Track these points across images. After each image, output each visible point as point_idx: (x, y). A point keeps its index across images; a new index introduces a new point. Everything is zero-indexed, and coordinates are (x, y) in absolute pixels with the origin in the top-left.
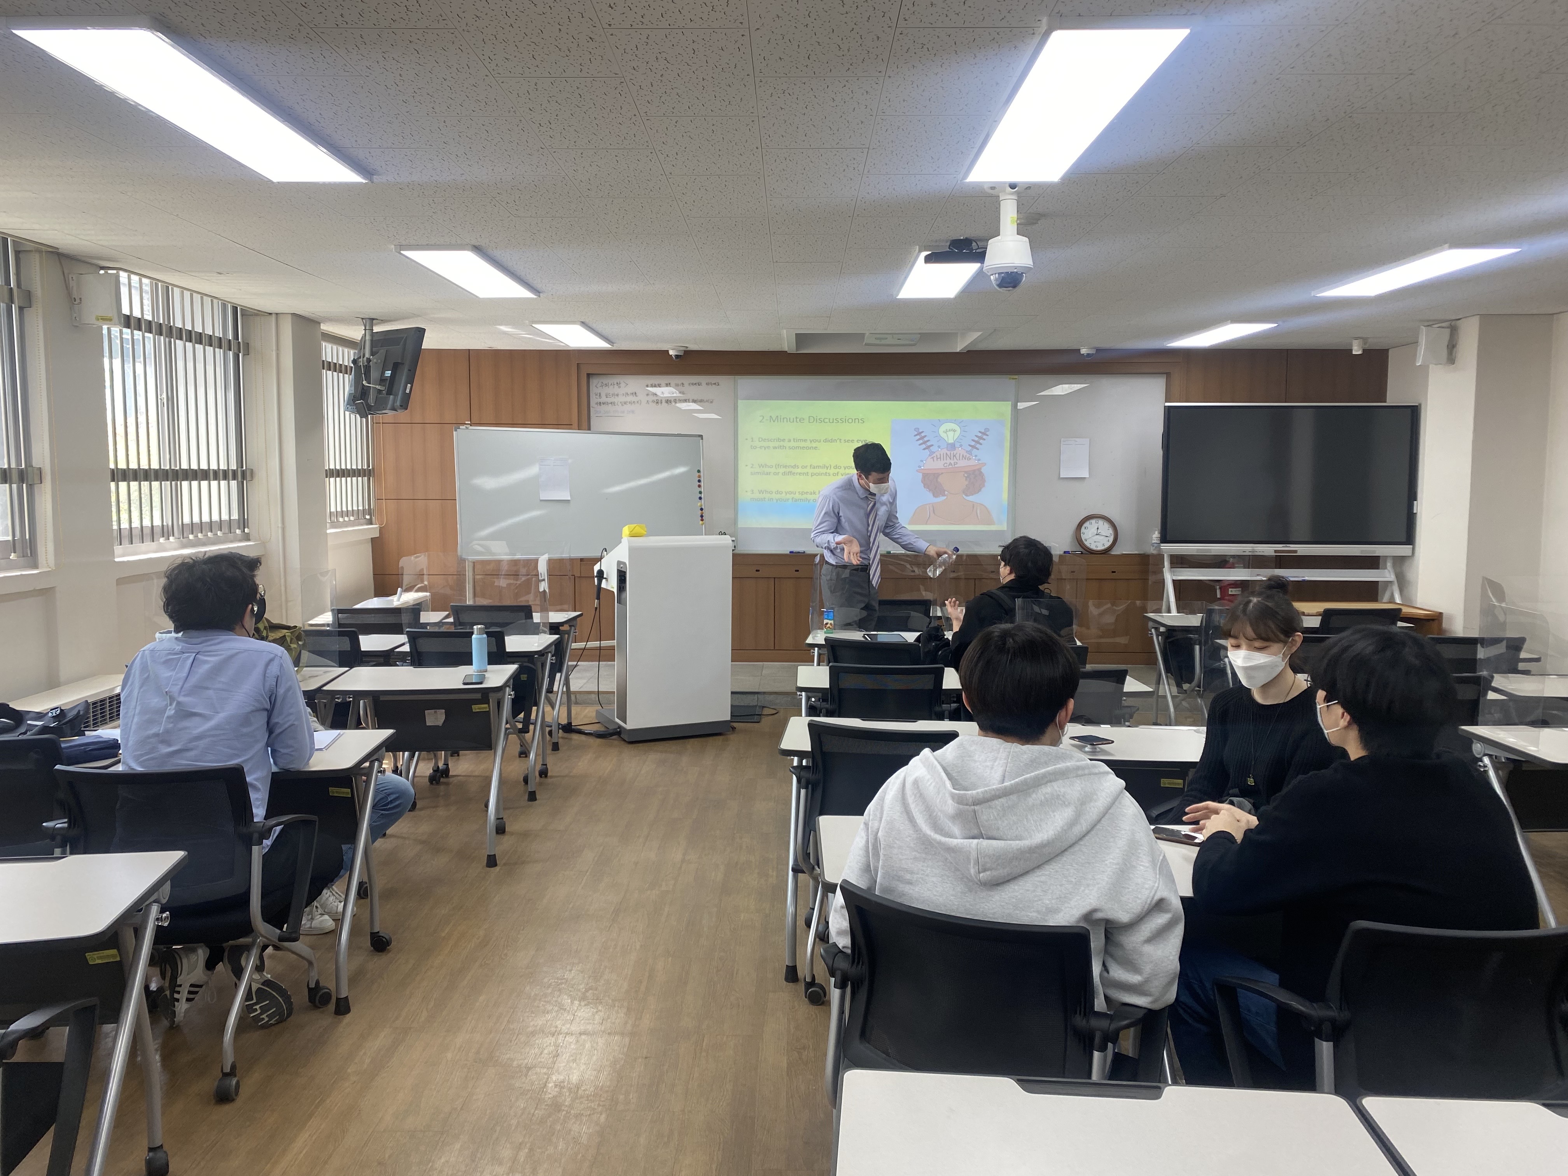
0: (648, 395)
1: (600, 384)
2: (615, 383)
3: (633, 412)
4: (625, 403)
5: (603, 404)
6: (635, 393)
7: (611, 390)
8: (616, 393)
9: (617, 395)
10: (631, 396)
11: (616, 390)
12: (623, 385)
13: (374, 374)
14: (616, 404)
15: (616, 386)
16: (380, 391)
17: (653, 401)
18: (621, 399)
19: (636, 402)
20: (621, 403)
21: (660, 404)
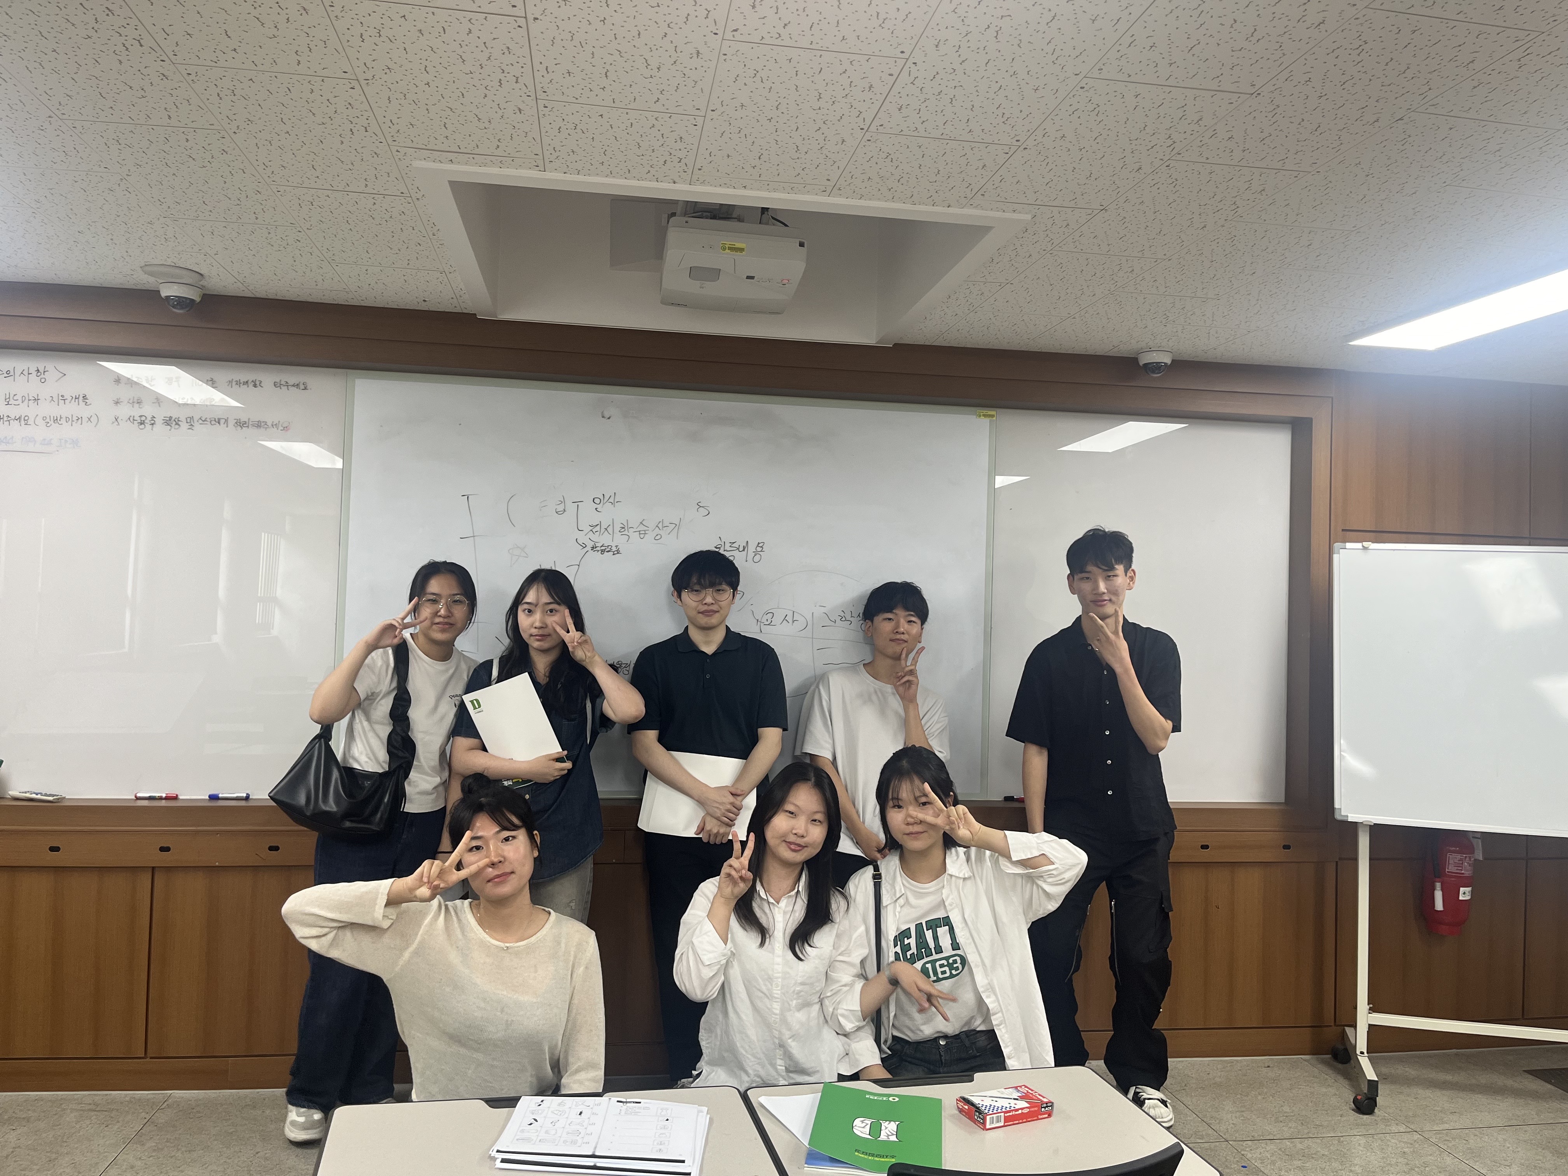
0: (117, 403)
2: (33, 370)
3: (75, 443)
4: (56, 420)
6: (84, 397)
7: (22, 386)
8: (33, 394)
9: (36, 400)
10: (74, 404)
11: (33, 387)
12: (52, 374)
14: (31, 422)
15: (34, 377)
18: (47, 409)
19: (85, 420)
20: (44, 418)
21: (148, 427)
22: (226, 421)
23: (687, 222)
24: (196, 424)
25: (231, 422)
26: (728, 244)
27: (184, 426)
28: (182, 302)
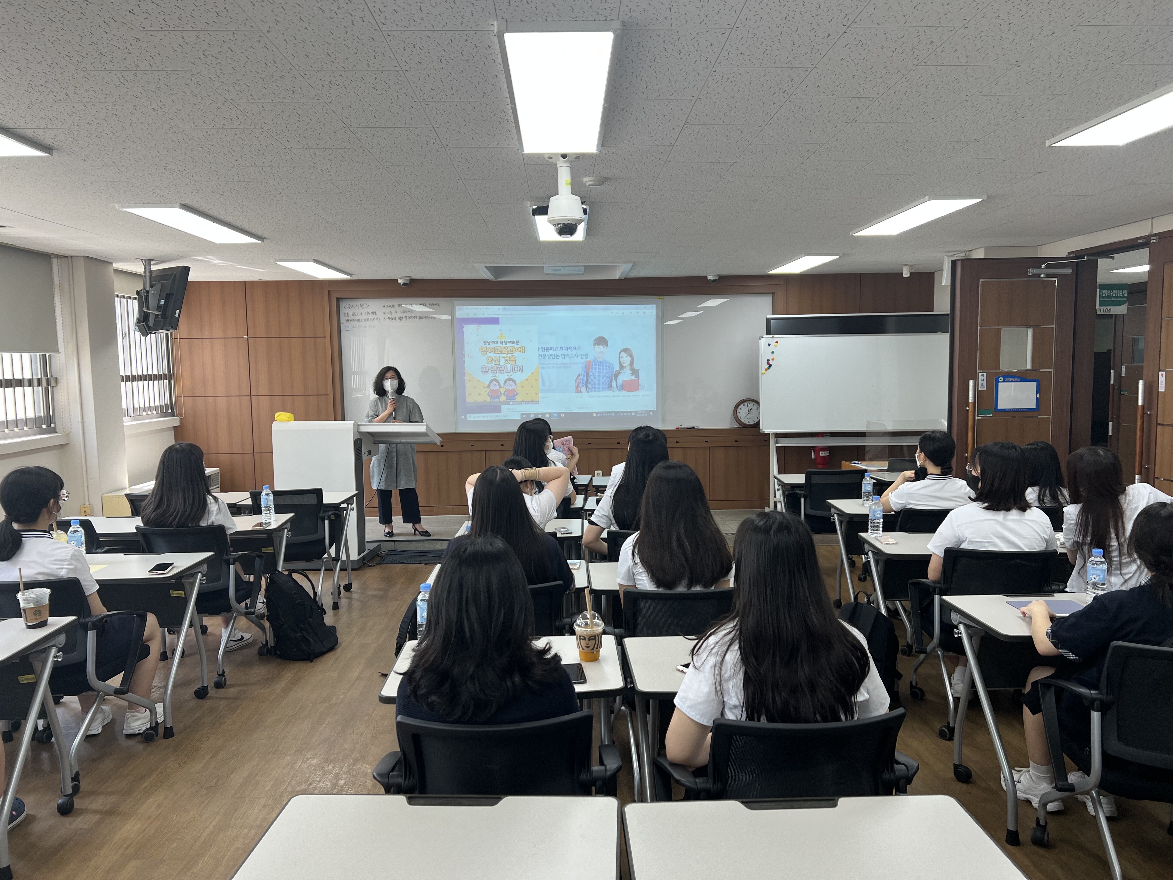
0: (384, 313)
1: (348, 306)
2: (359, 305)
3: (374, 327)
4: (367, 320)
5: (351, 321)
6: (375, 312)
7: (356, 310)
8: (360, 312)
9: (361, 314)
10: (372, 315)
11: (360, 310)
12: (365, 306)
13: (153, 302)
14: (360, 321)
15: (360, 307)
16: (157, 316)
17: (389, 318)
18: (365, 317)
19: (376, 319)
20: (364, 320)
21: (394, 320)
22: (416, 317)
24: (408, 318)
25: (418, 317)
27: (404, 319)
28: (404, 284)
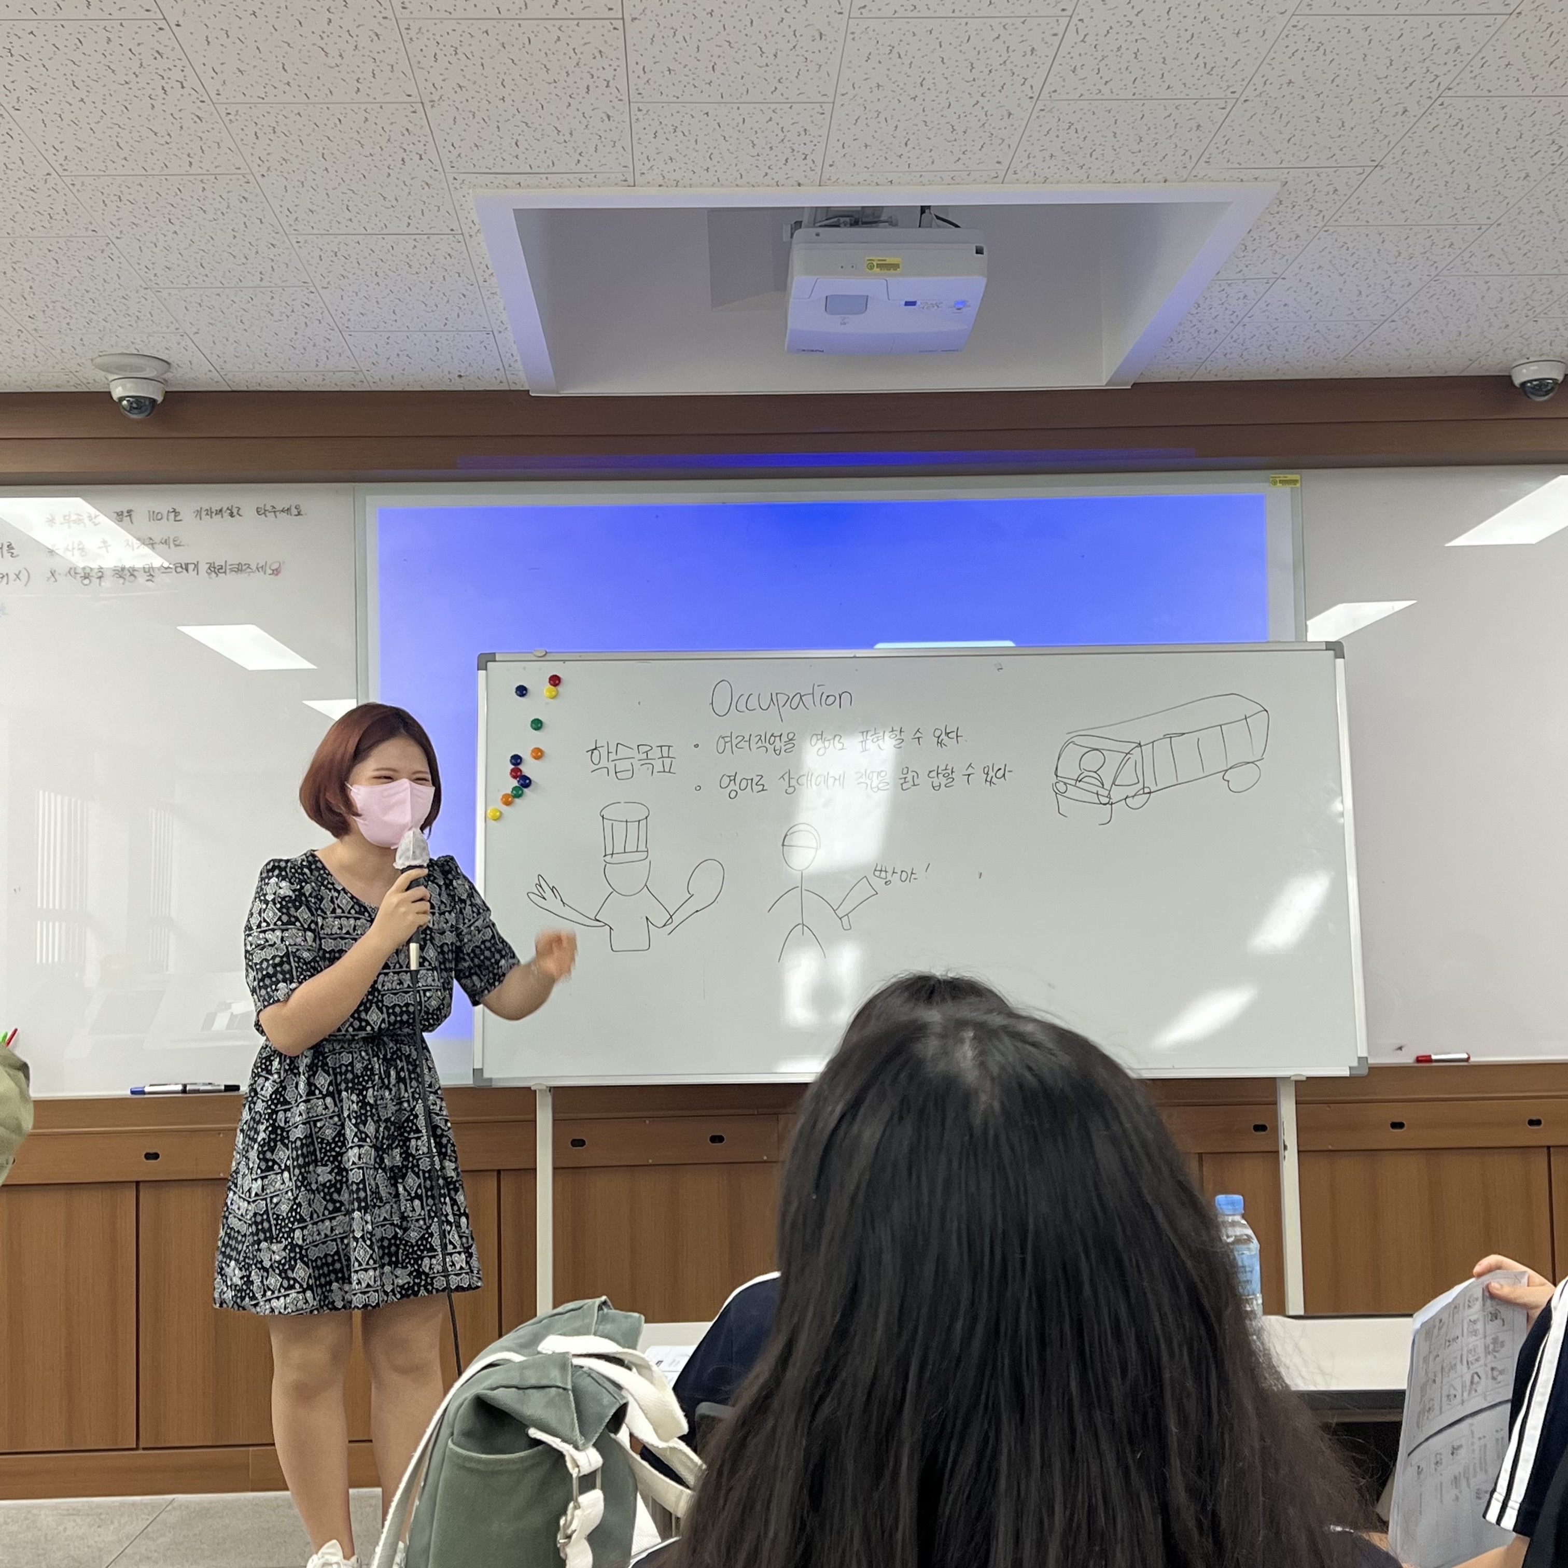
0: (53, 551)
6: (10, 546)
17: (72, 572)
21: (95, 581)
23: (818, 235)
24: (157, 574)
25: (203, 567)
26: (876, 259)
27: (142, 577)
28: (139, 403)
